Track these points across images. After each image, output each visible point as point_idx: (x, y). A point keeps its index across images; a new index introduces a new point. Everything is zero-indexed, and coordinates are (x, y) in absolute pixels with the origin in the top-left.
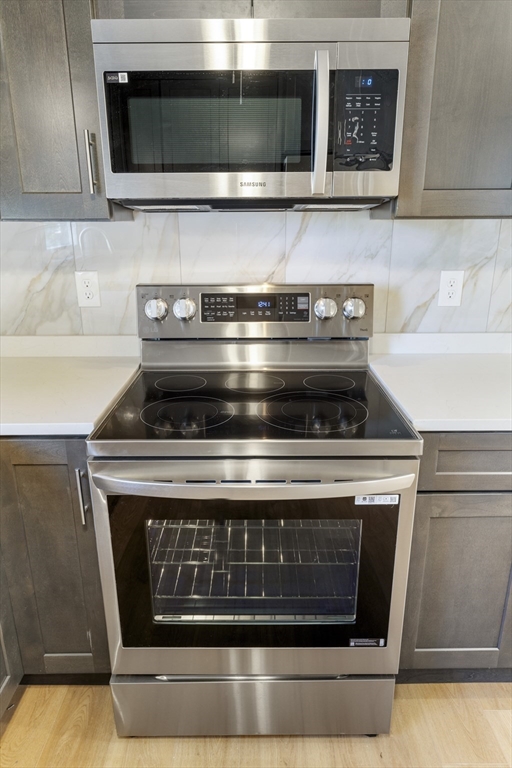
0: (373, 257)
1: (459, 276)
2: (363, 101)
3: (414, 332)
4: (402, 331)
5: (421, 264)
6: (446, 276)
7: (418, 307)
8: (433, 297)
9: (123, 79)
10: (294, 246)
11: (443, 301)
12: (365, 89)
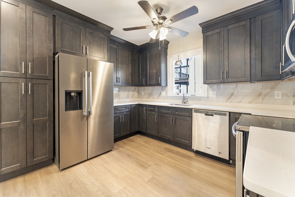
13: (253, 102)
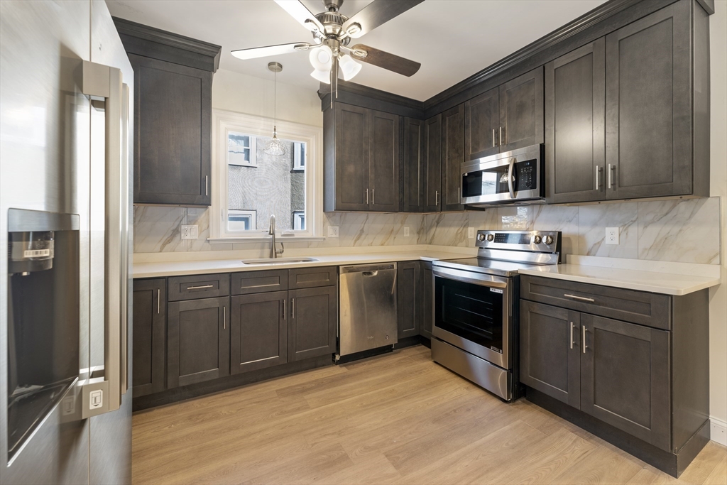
0: (570, 221)
1: (616, 230)
2: (527, 170)
3: (594, 255)
4: (588, 255)
5: (595, 224)
6: (608, 230)
7: (595, 244)
8: (603, 239)
9: (466, 175)
10: (536, 218)
11: (608, 241)
12: (528, 166)
13: (386, 244)
